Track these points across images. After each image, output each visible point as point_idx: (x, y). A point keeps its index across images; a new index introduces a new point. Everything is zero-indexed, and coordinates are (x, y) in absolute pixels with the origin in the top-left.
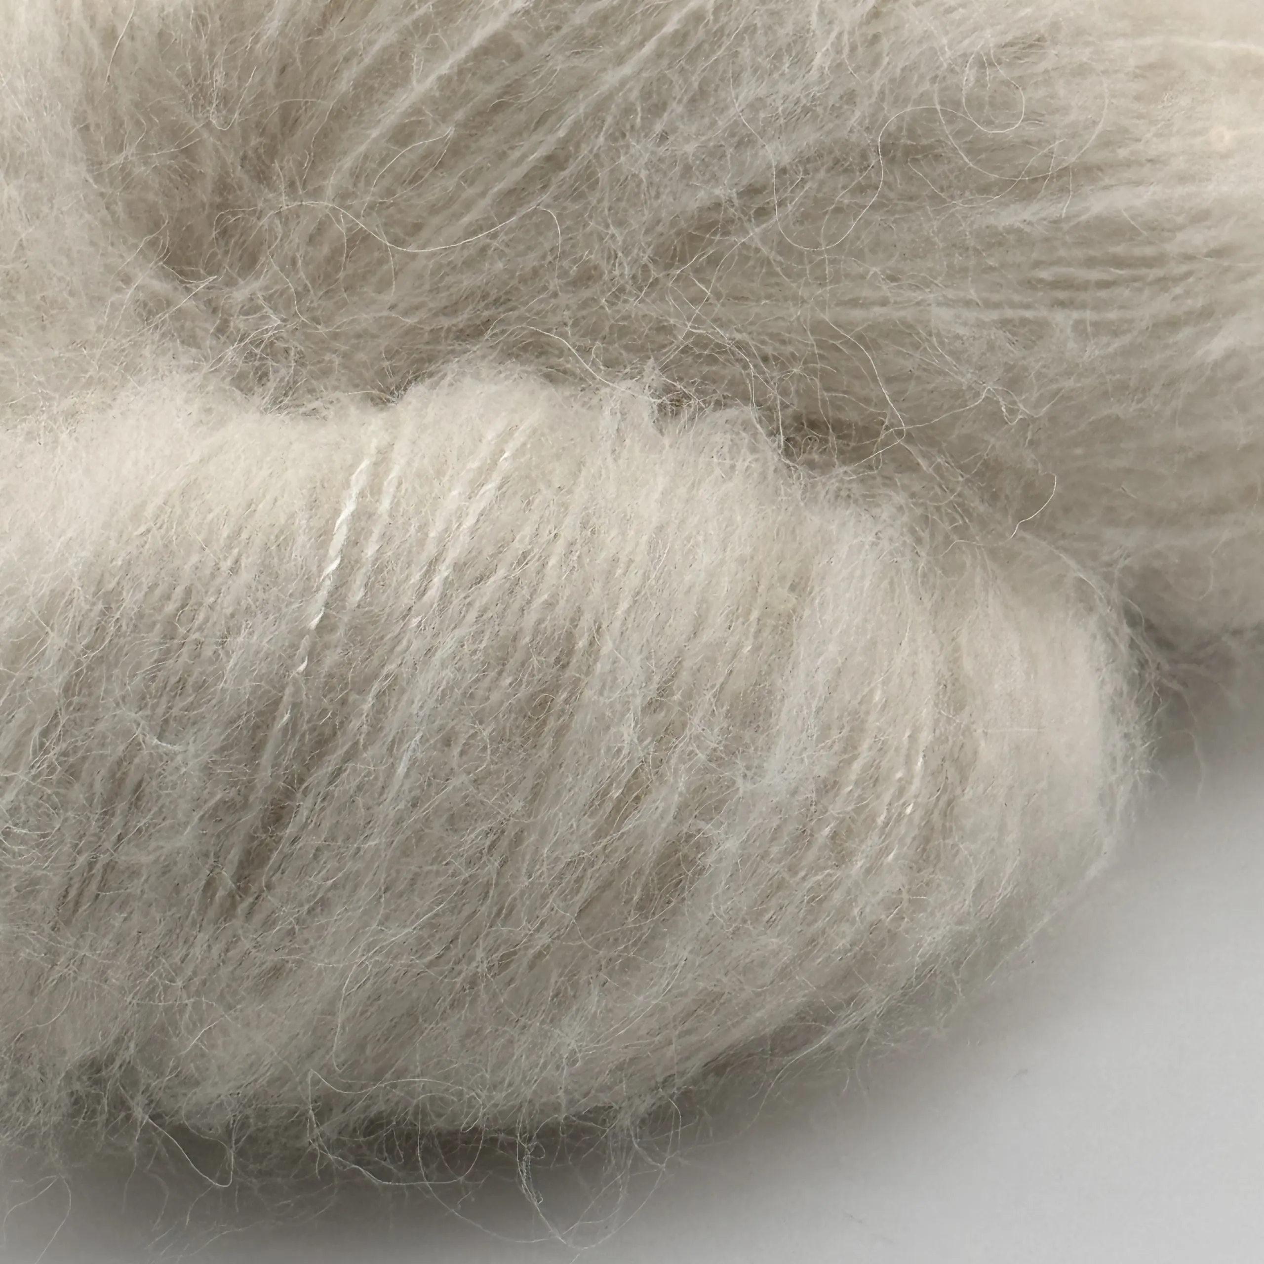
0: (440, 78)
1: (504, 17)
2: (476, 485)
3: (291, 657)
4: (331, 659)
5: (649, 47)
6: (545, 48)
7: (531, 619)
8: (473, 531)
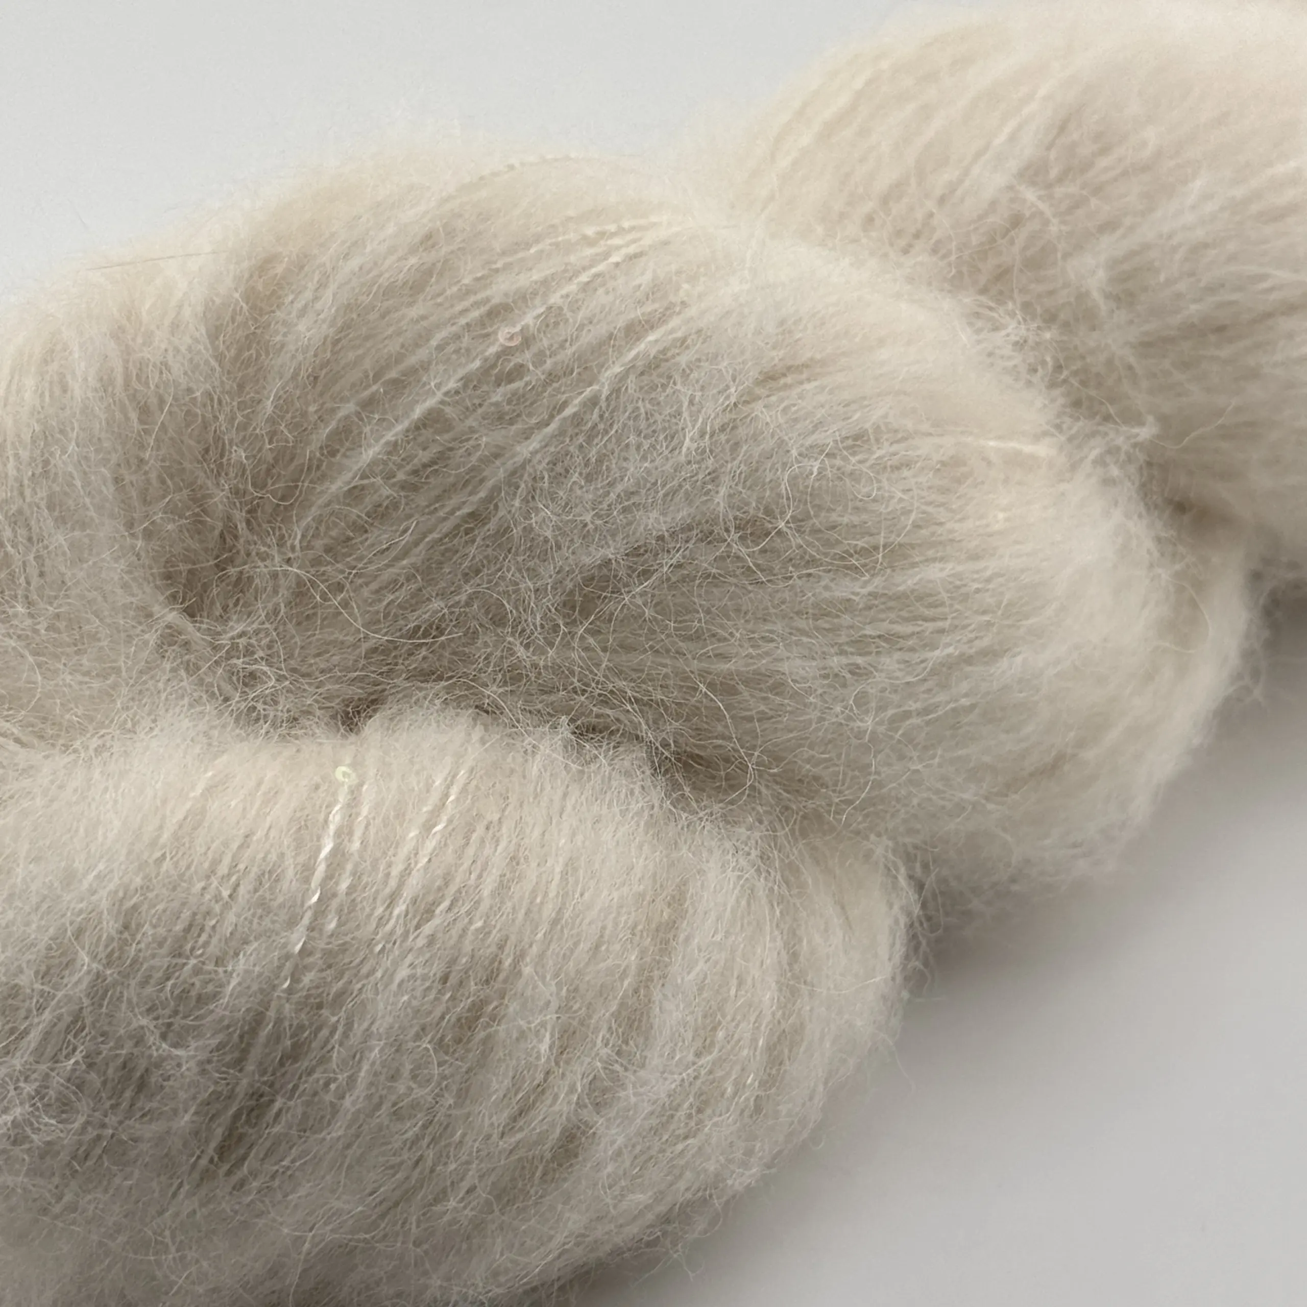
0: (387, 443)
1: (439, 395)
2: (428, 827)
3: (278, 977)
4: (308, 979)
5: (553, 426)
6: (471, 422)
7: (467, 947)
8: (426, 868)
